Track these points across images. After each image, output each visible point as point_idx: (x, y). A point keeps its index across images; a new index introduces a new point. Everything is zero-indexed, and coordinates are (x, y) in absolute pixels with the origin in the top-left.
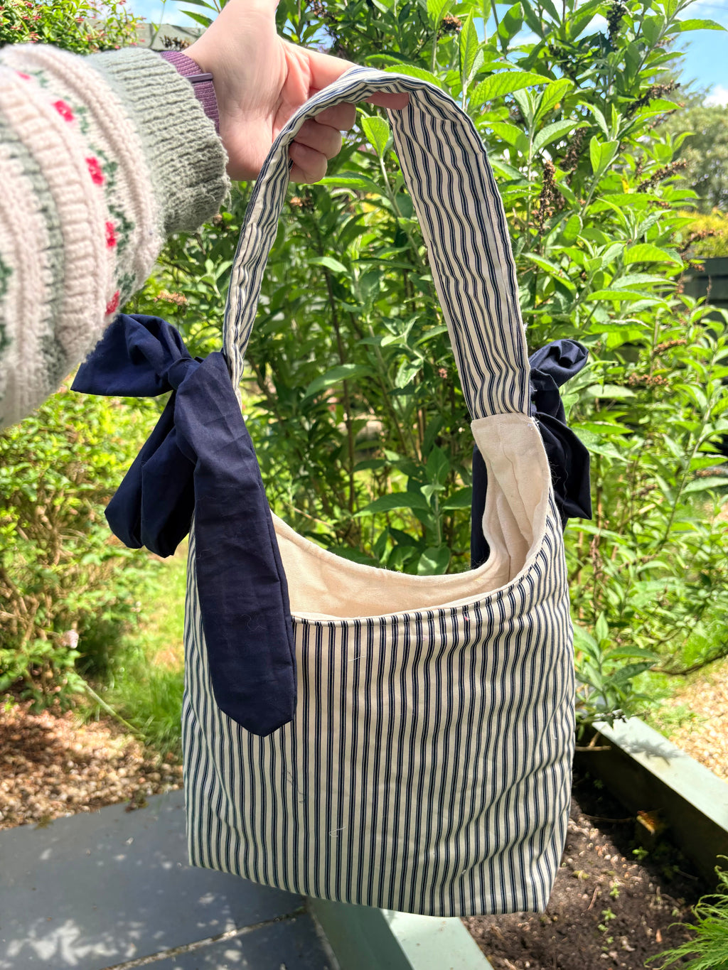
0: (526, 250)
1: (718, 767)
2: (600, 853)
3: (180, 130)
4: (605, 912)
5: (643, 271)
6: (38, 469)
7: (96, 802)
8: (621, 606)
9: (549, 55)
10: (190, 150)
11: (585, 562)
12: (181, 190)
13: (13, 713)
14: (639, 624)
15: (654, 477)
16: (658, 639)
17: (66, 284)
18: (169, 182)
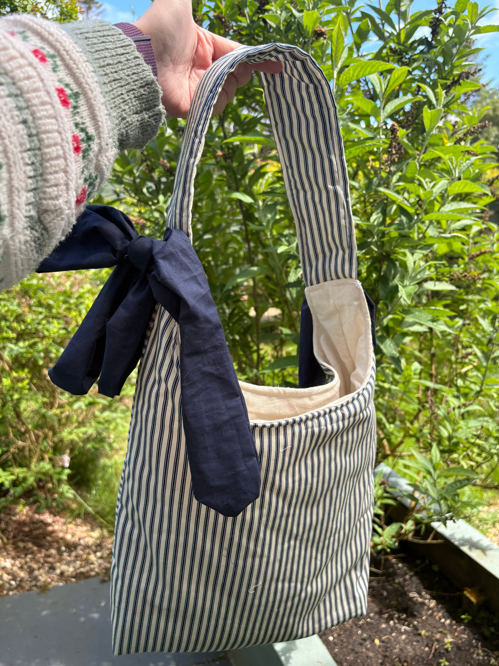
0: (379, 185)
2: (437, 617)
3: (127, 73)
4: (441, 660)
5: (461, 200)
6: (44, 342)
7: (79, 576)
8: (450, 438)
9: (389, 54)
10: (135, 87)
11: (423, 407)
12: (129, 115)
13: (25, 511)
14: (464, 451)
15: (471, 347)
16: (477, 462)
17: (44, 177)
18: (120, 110)
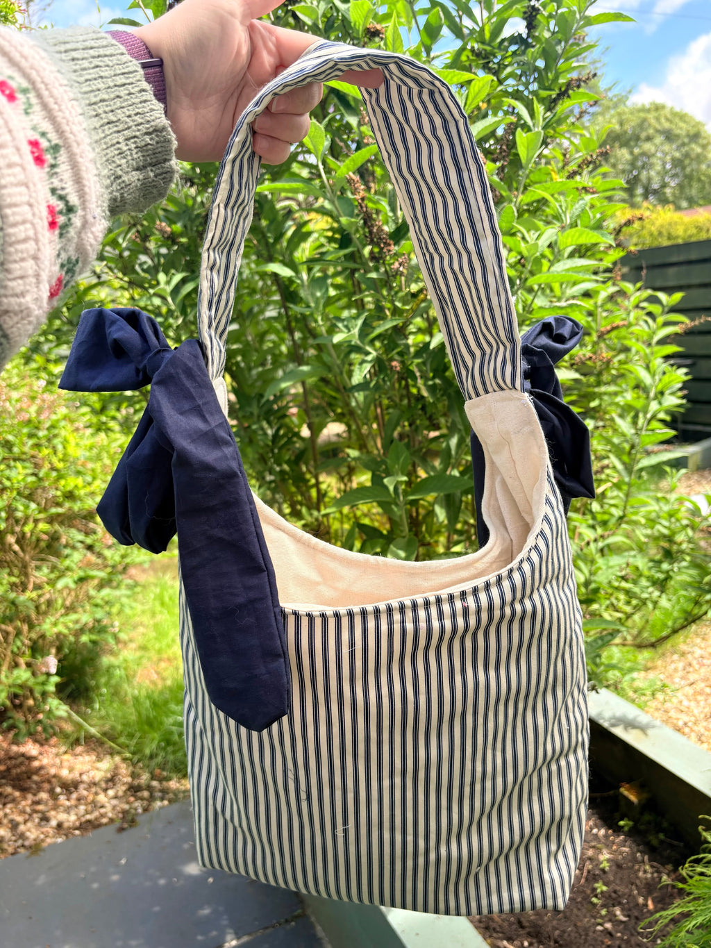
1: (693, 735)
3: (128, 113)
4: (596, 885)
5: (580, 256)
6: (5, 497)
7: (86, 826)
8: (587, 584)
9: (471, 58)
10: (138, 133)
12: (127, 172)
14: (606, 599)
15: (608, 457)
16: (625, 613)
17: (5, 267)
18: (114, 165)
